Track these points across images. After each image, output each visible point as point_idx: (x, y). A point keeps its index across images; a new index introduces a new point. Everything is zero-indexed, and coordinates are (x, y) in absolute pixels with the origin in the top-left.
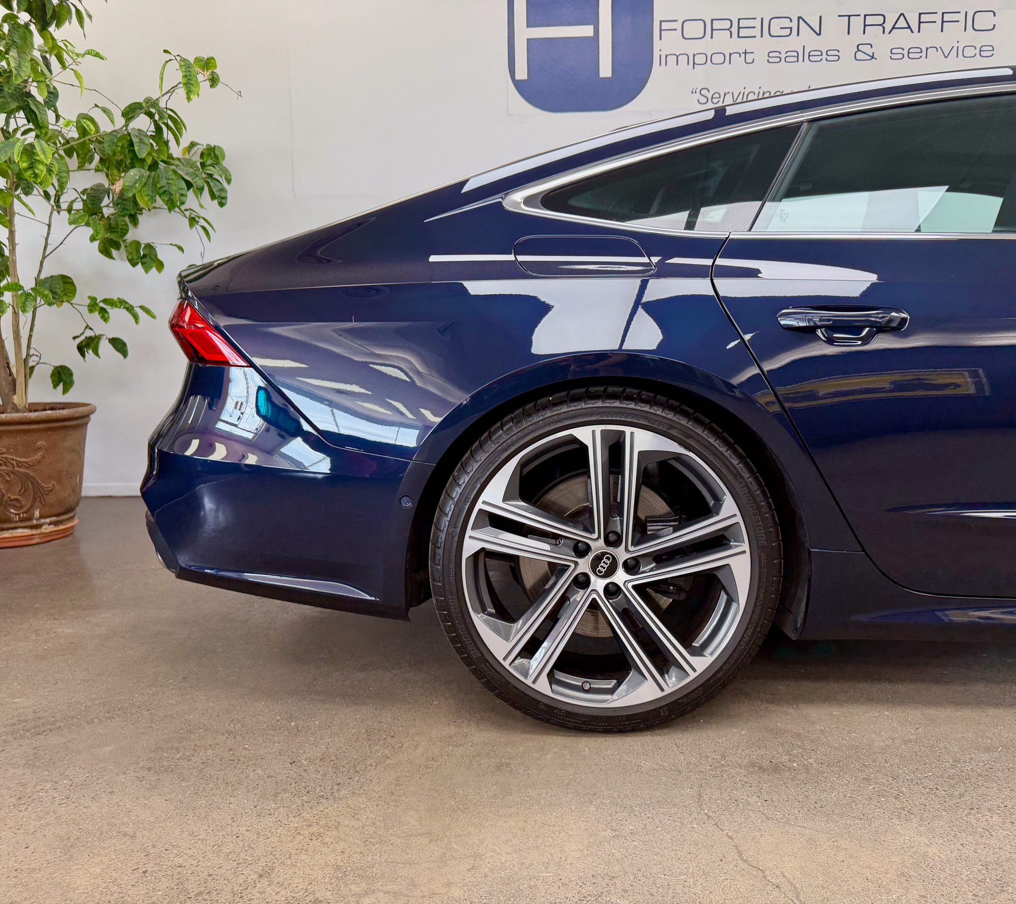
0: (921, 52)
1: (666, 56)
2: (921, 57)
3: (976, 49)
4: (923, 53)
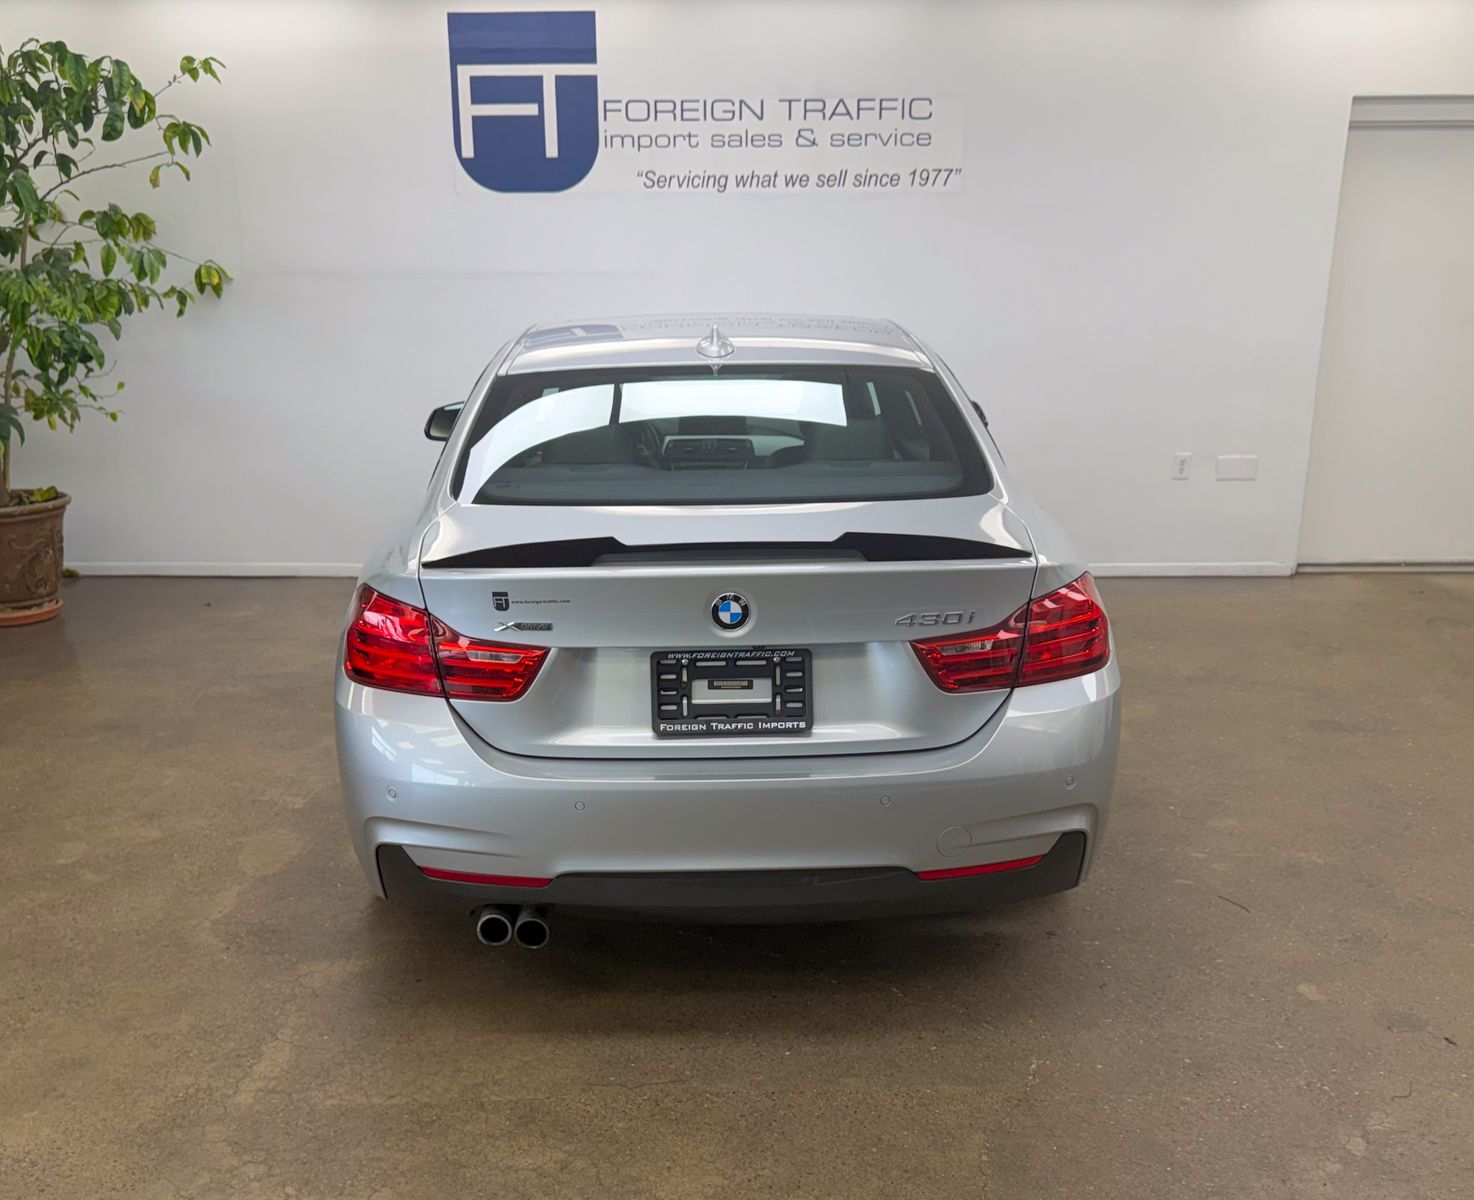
0: (861, 138)
3: (913, 136)
4: (863, 141)
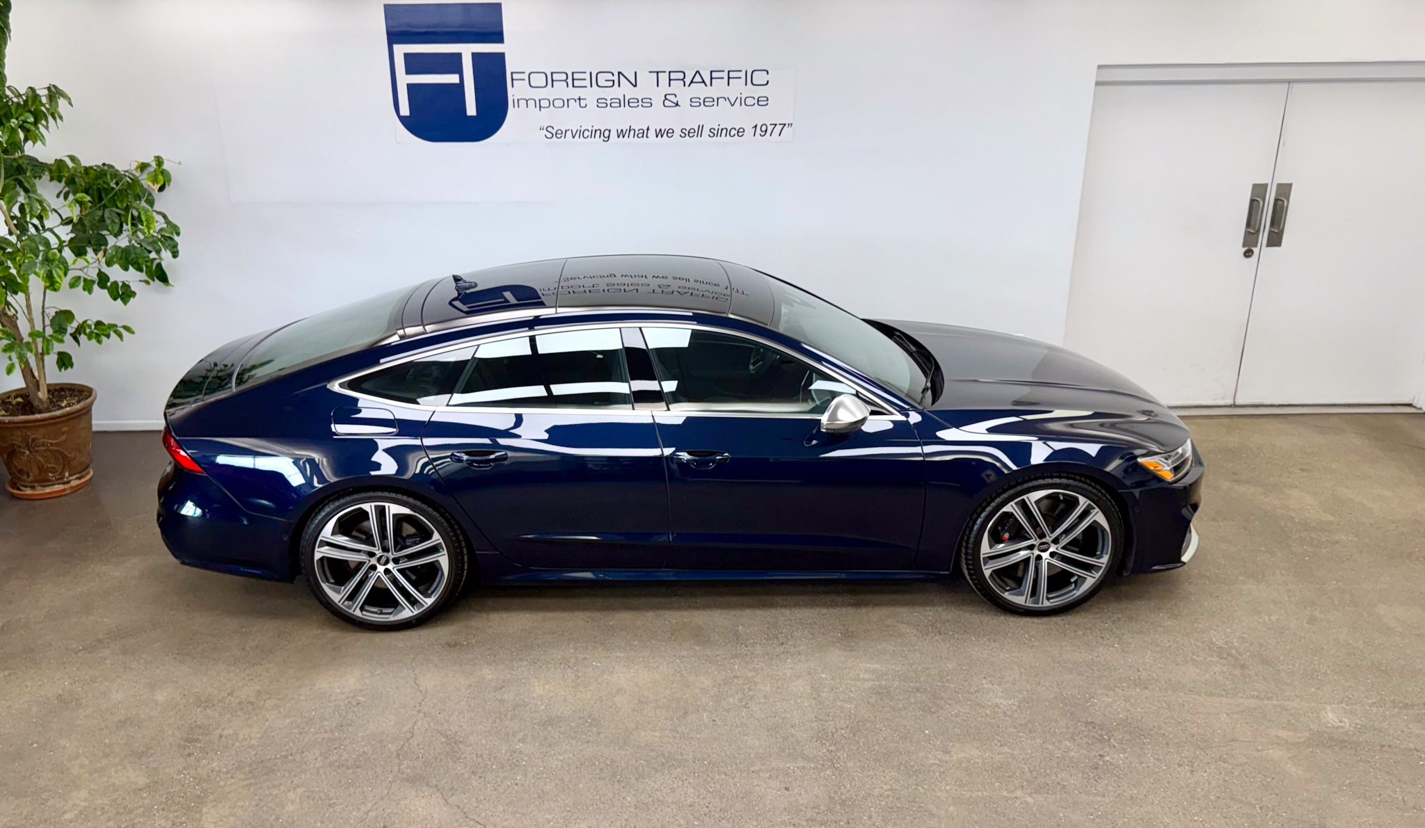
1: (518, 100)
2: (713, 105)
3: (754, 99)
4: (715, 103)
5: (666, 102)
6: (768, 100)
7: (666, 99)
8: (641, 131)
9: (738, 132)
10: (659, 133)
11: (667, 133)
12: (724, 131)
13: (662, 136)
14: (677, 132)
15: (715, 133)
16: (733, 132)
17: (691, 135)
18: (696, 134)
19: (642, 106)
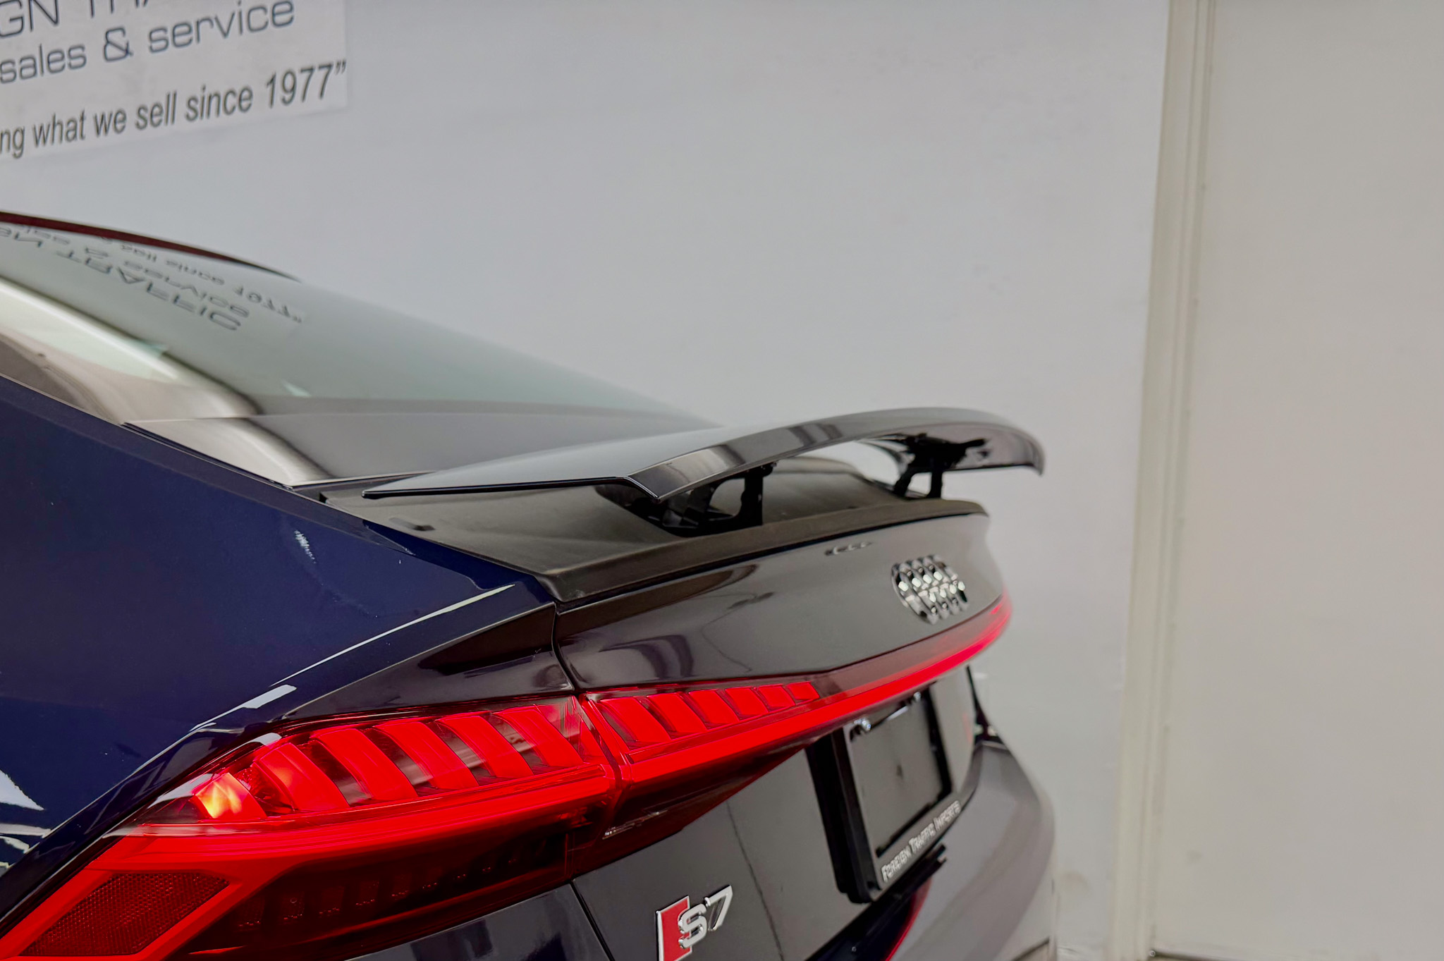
2: (190, 41)
4: (194, 35)
5: (109, 48)
6: (291, 9)
7: (108, 42)
8: (72, 125)
9: (240, 100)
10: (102, 125)
11: (115, 122)
12: (214, 101)
13: (106, 130)
14: (132, 118)
15: (200, 107)
16: (232, 101)
17: (156, 119)
18: (163, 117)
19: (70, 65)
